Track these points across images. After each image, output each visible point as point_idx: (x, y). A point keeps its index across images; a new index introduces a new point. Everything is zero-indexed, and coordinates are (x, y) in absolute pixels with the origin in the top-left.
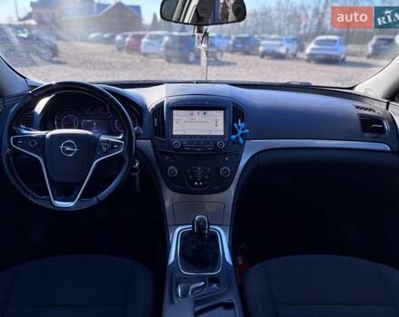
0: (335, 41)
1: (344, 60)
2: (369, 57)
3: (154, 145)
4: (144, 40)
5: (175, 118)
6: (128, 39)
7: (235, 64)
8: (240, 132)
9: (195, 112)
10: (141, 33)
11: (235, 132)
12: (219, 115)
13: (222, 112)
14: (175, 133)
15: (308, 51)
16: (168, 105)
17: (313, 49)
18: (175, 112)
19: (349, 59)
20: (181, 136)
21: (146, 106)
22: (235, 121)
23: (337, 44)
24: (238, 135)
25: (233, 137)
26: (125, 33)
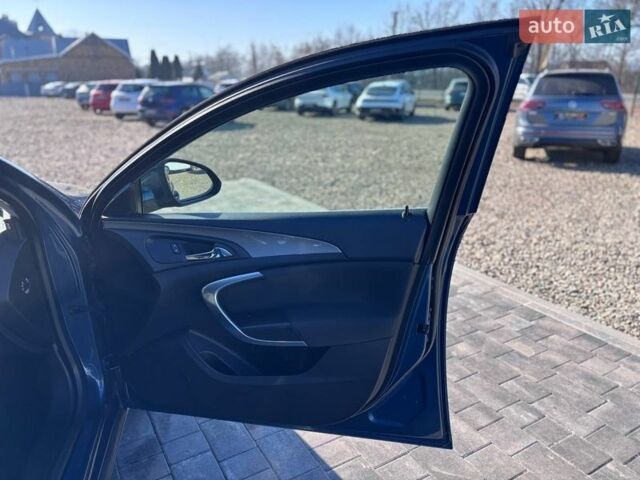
0: (393, 89)
1: (412, 114)
2: (447, 108)
4: (115, 94)
6: (93, 92)
7: (252, 126)
10: (113, 82)
15: (359, 103)
17: (365, 101)
19: (420, 112)
23: (398, 93)
26: (92, 83)
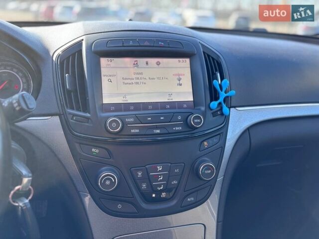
3: (66, 126)
5: (104, 71)
8: (223, 95)
9: (142, 61)
11: (214, 96)
12: (183, 66)
13: (188, 60)
14: (106, 101)
16: (89, 48)
18: (104, 61)
20: (118, 107)
21: (47, 51)
22: (211, 77)
24: (221, 100)
25: (214, 104)
